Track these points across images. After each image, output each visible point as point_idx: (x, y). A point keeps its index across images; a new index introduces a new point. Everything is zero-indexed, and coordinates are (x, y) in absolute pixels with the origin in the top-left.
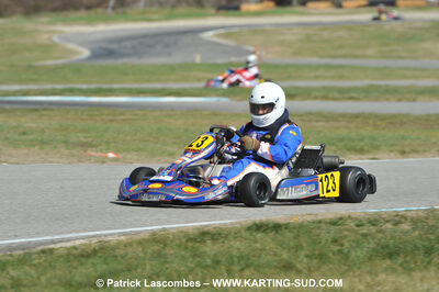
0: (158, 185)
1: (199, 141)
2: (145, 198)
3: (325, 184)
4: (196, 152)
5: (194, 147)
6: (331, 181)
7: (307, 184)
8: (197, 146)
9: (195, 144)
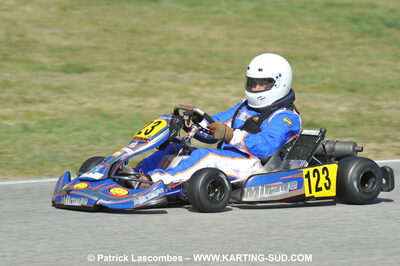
0: (83, 185)
1: (149, 127)
2: (67, 202)
3: (314, 180)
4: (143, 141)
5: (142, 135)
6: (323, 177)
7: (286, 181)
8: (146, 133)
9: (144, 131)
